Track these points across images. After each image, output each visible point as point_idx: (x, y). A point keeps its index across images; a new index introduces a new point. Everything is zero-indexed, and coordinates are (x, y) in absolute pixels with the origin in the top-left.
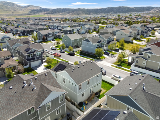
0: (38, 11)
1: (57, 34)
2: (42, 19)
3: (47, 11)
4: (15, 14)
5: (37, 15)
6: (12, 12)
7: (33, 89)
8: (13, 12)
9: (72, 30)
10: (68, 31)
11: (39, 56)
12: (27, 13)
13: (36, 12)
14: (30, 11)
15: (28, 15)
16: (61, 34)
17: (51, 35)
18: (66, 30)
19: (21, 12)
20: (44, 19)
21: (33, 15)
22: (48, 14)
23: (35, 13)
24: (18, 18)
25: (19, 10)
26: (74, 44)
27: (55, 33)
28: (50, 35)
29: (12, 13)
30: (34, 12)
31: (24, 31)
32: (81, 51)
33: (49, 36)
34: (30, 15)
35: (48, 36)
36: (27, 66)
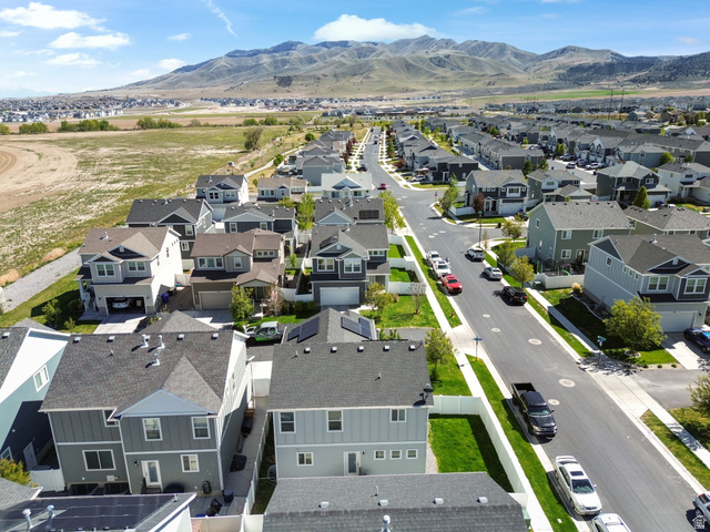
0: (595, 72)
1: (553, 191)
2: (591, 111)
3: (640, 71)
4: (497, 90)
5: (584, 89)
6: (487, 81)
7: (150, 364)
8: (492, 80)
9: (648, 176)
10: (620, 179)
11: (353, 272)
12: (546, 82)
13: (585, 74)
14: (561, 71)
15: (549, 89)
16: (572, 195)
17: (518, 195)
18: (611, 175)
19: (522, 78)
20: (597, 110)
21: (568, 88)
22: (644, 81)
23: (578, 83)
24: (497, 106)
25: (517, 72)
26: (568, 252)
27: (544, 186)
28: (511, 191)
29: (489, 84)
30: (578, 75)
31: (443, 166)
32: (576, 291)
33: (508, 195)
34: (554, 89)
35: (504, 194)
36: (309, 297)
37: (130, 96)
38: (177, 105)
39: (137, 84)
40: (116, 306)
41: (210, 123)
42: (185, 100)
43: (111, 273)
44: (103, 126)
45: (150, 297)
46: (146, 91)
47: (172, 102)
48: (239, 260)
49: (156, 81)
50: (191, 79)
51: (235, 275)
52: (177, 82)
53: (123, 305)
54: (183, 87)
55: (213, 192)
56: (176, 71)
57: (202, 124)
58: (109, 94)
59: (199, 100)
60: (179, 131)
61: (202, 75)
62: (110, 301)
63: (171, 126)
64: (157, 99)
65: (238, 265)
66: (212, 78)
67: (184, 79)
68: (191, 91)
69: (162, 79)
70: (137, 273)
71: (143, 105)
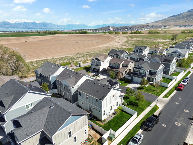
7: (70, 76)
11: (142, 74)
36: (130, 78)
37: (153, 25)
38: (165, 27)
39: (157, 21)
40: (95, 70)
41: (170, 32)
42: (168, 25)
43: (94, 63)
44: (140, 33)
45: (100, 69)
46: (158, 23)
47: (164, 26)
48: (117, 65)
49: (162, 20)
50: (173, 19)
51: (116, 68)
52: (168, 21)
53: (96, 70)
54: (170, 22)
55: (137, 50)
56: (169, 17)
57: (167, 32)
58: (148, 24)
59: (173, 26)
60: (159, 34)
61: (177, 18)
62: (94, 69)
63: (158, 33)
64: (160, 25)
65: (117, 66)
66: (180, 19)
67: (171, 19)
68: (172, 23)
69: (164, 19)
70: (99, 64)
71: (155, 27)
